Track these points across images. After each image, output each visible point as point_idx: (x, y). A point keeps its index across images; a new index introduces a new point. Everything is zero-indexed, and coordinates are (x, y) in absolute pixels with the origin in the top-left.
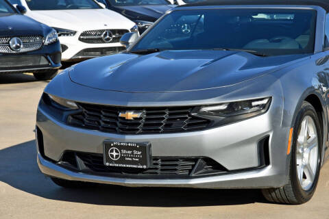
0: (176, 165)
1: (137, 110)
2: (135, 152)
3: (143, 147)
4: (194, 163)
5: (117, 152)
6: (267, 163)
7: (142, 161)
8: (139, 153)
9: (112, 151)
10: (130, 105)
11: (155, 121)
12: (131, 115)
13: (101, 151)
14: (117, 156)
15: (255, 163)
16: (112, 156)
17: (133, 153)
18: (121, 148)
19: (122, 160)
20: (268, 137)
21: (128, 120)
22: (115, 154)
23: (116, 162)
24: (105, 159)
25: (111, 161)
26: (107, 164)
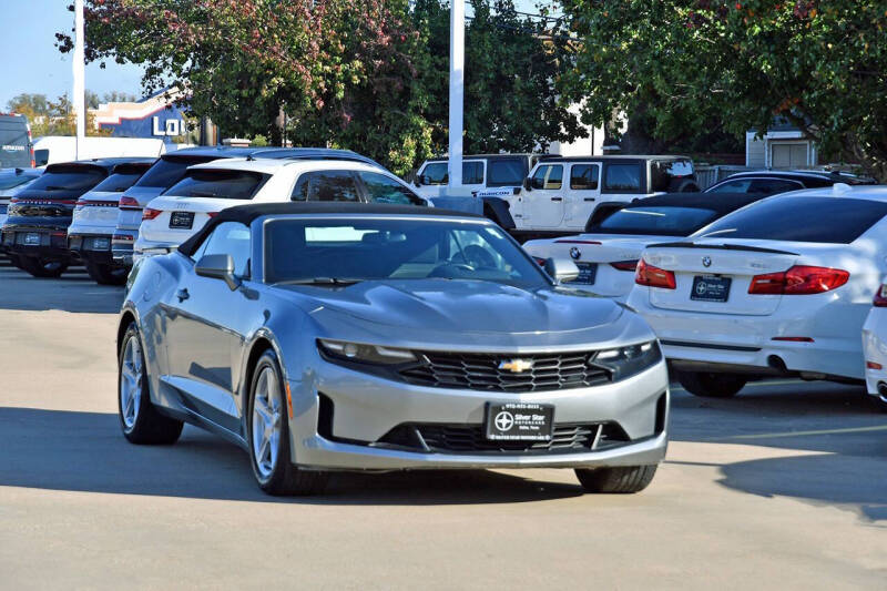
1: (524, 357)
2: (535, 417)
3: (548, 411)
5: (508, 418)
6: (659, 429)
7: (543, 430)
8: (542, 418)
9: (501, 418)
10: (522, 350)
11: (552, 373)
12: (519, 366)
13: (479, 420)
14: (508, 425)
15: (652, 432)
16: (500, 425)
17: (531, 420)
18: (514, 412)
19: (515, 430)
20: (664, 395)
21: (516, 373)
22: (504, 421)
23: (506, 433)
24: (488, 431)
25: (498, 433)
26: (492, 437)
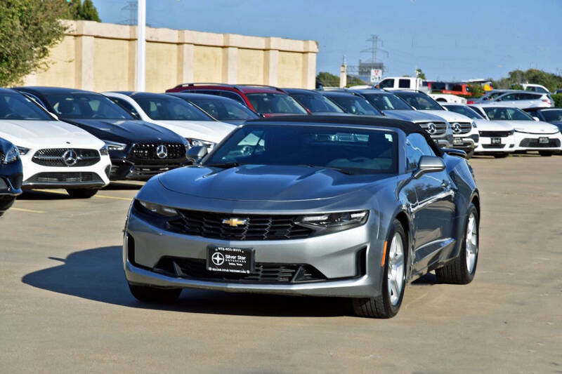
0: (277, 272)
1: (241, 217)
2: (240, 257)
3: (248, 253)
4: (294, 271)
5: (221, 257)
6: (363, 273)
7: (245, 267)
8: (244, 258)
9: (216, 256)
10: (235, 212)
11: (259, 228)
12: (235, 222)
13: (204, 256)
14: (220, 261)
15: (352, 273)
16: (215, 261)
17: (237, 259)
18: (225, 253)
19: (226, 265)
20: (366, 248)
21: (232, 227)
22: (218, 259)
23: (219, 267)
24: (208, 265)
25: (214, 266)
26: (210, 269)
